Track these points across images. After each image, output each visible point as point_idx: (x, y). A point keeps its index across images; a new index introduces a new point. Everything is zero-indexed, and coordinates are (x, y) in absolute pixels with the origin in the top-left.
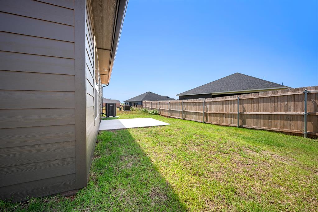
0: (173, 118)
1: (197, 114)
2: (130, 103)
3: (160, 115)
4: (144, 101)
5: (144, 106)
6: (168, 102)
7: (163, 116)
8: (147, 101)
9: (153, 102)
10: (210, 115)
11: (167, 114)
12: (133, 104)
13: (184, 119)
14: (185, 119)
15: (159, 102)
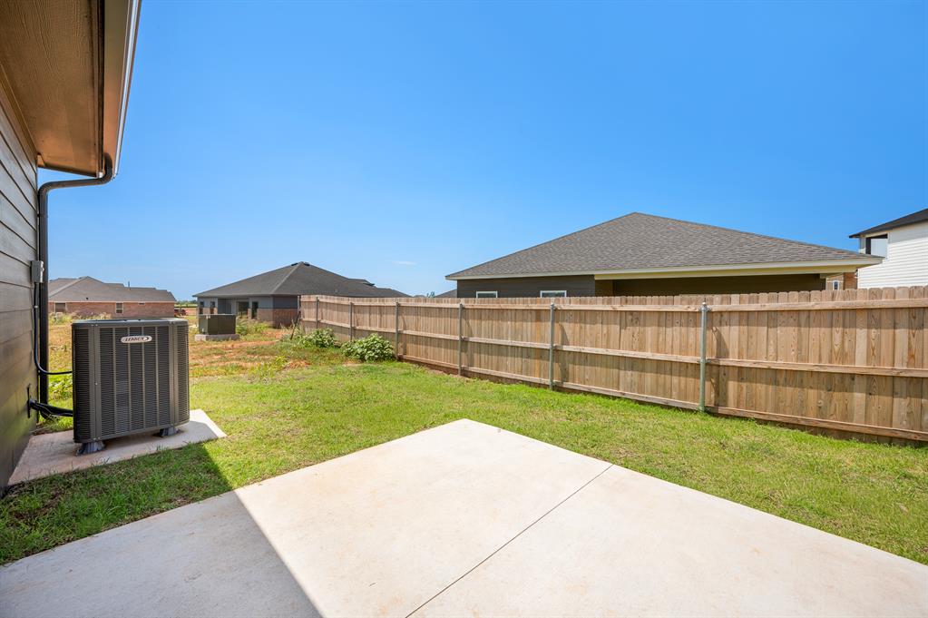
0: (481, 376)
1: (648, 365)
2: (224, 302)
3: (400, 359)
4: (304, 298)
5: (308, 315)
6: (458, 306)
7: (419, 363)
8: (323, 299)
9: (357, 302)
10: (742, 374)
11: (444, 357)
12: (235, 307)
13: (558, 388)
14: (566, 385)
15: (399, 305)
